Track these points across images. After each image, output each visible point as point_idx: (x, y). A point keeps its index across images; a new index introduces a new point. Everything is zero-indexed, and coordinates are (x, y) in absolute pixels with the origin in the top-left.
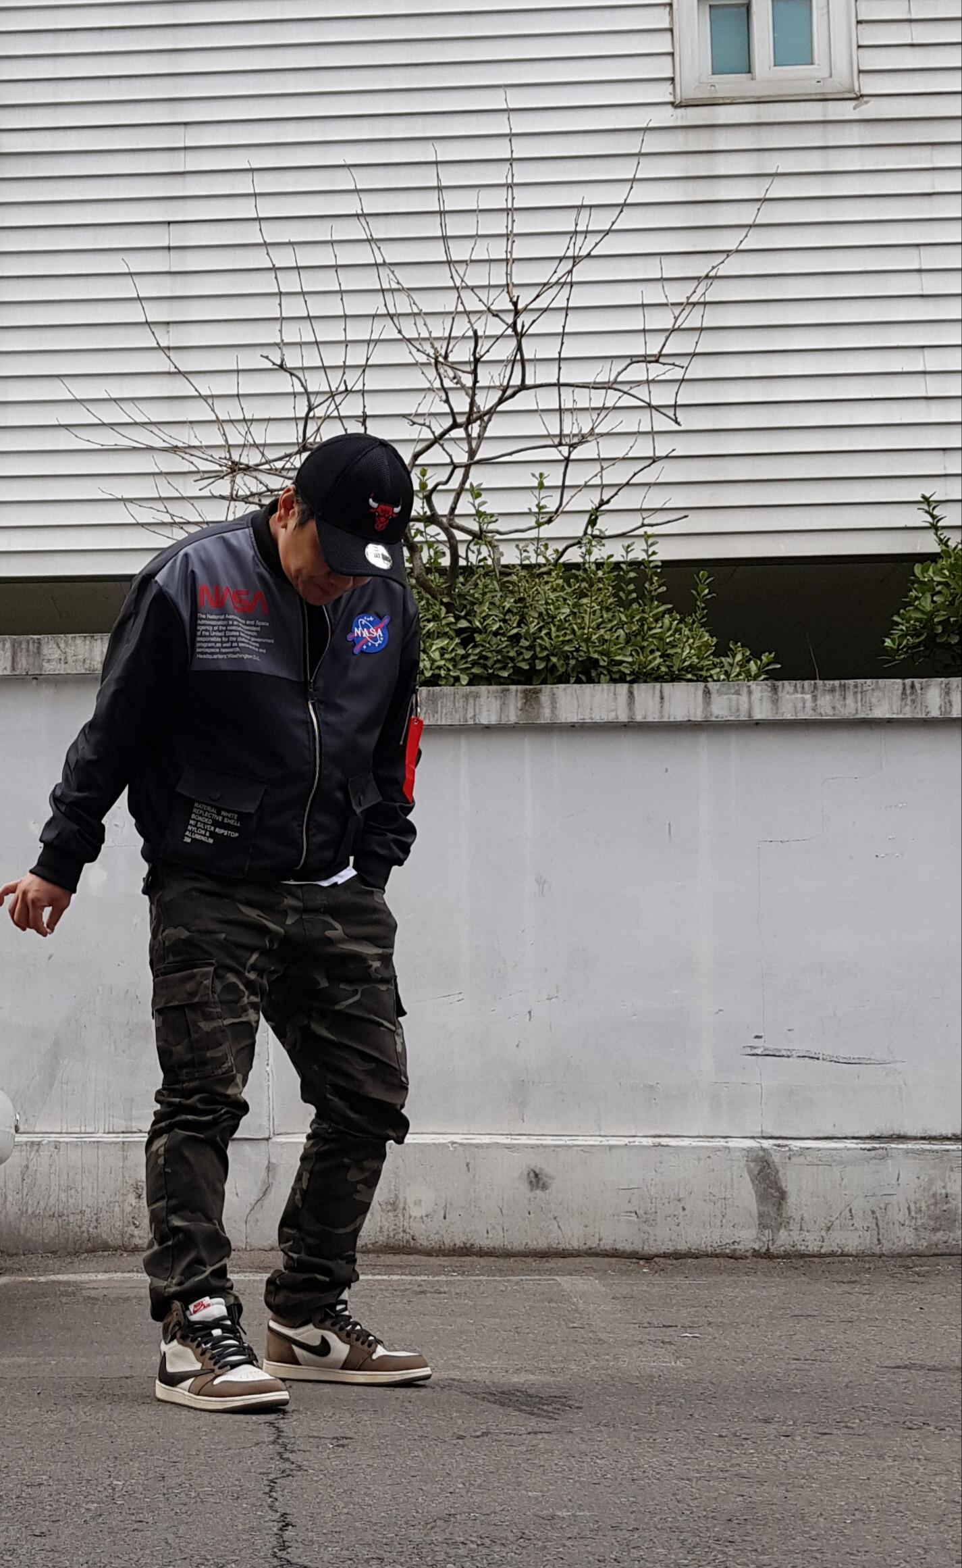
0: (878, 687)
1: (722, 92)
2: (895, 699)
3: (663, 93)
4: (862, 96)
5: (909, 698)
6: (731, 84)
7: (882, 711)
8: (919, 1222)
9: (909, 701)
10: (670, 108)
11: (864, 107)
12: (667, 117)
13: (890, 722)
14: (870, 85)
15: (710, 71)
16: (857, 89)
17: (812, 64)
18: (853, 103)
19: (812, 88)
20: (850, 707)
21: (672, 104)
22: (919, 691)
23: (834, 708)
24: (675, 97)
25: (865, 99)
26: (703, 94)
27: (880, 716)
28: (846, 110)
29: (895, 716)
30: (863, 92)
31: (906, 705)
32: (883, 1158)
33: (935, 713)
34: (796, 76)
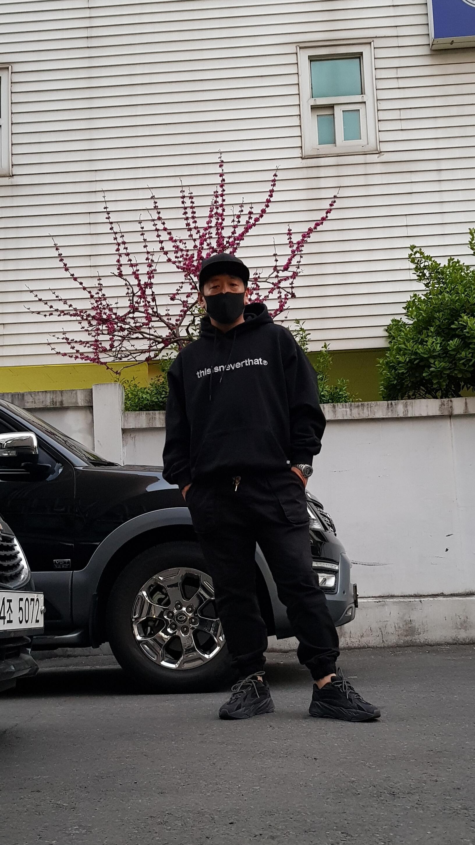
0: (377, 405)
1: (322, 152)
2: (384, 410)
3: (297, 153)
4: (381, 152)
5: (390, 409)
6: (327, 148)
7: (379, 415)
8: (400, 632)
9: (390, 411)
10: (300, 159)
11: (382, 157)
12: (299, 163)
13: (383, 419)
14: (384, 147)
15: (318, 144)
16: (379, 149)
17: (361, 139)
18: (378, 155)
19: (360, 149)
20: (366, 414)
21: (301, 157)
22: (394, 406)
23: (359, 414)
24: (302, 155)
25: (383, 153)
26: (315, 153)
27: (379, 417)
28: (374, 158)
29: (384, 417)
30: (381, 151)
31: (389, 412)
32: (383, 605)
33: (401, 415)
34: (354, 144)
